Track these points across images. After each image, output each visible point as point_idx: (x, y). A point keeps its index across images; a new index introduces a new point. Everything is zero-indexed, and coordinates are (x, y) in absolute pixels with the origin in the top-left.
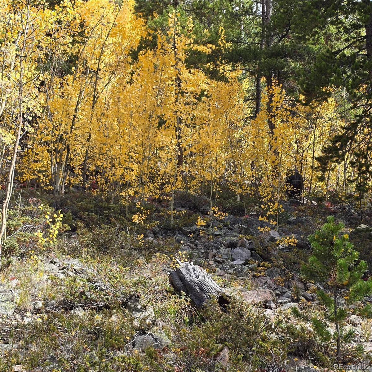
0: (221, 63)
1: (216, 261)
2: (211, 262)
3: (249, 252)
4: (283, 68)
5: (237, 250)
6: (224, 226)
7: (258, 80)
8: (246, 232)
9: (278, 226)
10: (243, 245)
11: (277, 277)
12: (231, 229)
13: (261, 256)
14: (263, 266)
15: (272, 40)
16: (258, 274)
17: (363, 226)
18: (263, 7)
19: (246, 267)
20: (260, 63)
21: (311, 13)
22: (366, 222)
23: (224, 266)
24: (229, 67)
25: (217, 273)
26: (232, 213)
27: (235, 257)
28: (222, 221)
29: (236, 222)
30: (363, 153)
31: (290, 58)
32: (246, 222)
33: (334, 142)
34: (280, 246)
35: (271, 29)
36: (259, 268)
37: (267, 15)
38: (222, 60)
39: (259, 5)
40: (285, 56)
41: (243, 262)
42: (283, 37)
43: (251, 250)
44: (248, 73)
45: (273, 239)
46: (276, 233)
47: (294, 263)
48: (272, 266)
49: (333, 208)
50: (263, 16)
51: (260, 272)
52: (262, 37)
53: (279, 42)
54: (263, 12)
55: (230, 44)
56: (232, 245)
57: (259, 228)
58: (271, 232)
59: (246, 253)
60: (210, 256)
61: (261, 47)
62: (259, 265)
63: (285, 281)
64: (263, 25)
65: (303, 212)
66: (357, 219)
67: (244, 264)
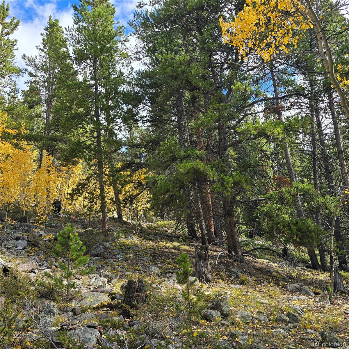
0: (21, 140)
1: (6, 248)
2: (3, 248)
3: (27, 242)
4: (55, 147)
5: (20, 241)
6: (14, 228)
7: (41, 151)
8: (27, 231)
9: (44, 228)
10: (23, 239)
11: (41, 255)
12: (18, 230)
13: (33, 244)
14: (34, 250)
15: (50, 132)
16: (31, 254)
17: (89, 228)
18: (47, 115)
19: (24, 251)
20: (43, 143)
21: (70, 121)
22: (92, 227)
23: (11, 250)
24: (26, 143)
25: (6, 255)
26: (20, 221)
27: (17, 246)
28: (13, 225)
29: (21, 226)
30: (92, 192)
31: (60, 142)
32: (27, 226)
33: (78, 186)
34: (45, 239)
35: (50, 126)
36: (32, 251)
37: (48, 119)
38: (22, 139)
39: (45, 113)
40: (57, 141)
41: (22, 248)
42: (57, 131)
43: (28, 241)
44: (37, 147)
45: (41, 235)
46: (43, 232)
47: (51, 248)
48: (39, 250)
49: (76, 219)
50: (46, 119)
51: (32, 253)
52: (45, 130)
53: (54, 133)
54: (47, 118)
55: (27, 131)
56: (17, 239)
57: (34, 229)
58: (40, 232)
59: (25, 243)
60: (3, 245)
61: (45, 135)
62: (31, 250)
63: (45, 258)
64: (46, 124)
65: (60, 221)
66: (87, 225)
67: (23, 249)
